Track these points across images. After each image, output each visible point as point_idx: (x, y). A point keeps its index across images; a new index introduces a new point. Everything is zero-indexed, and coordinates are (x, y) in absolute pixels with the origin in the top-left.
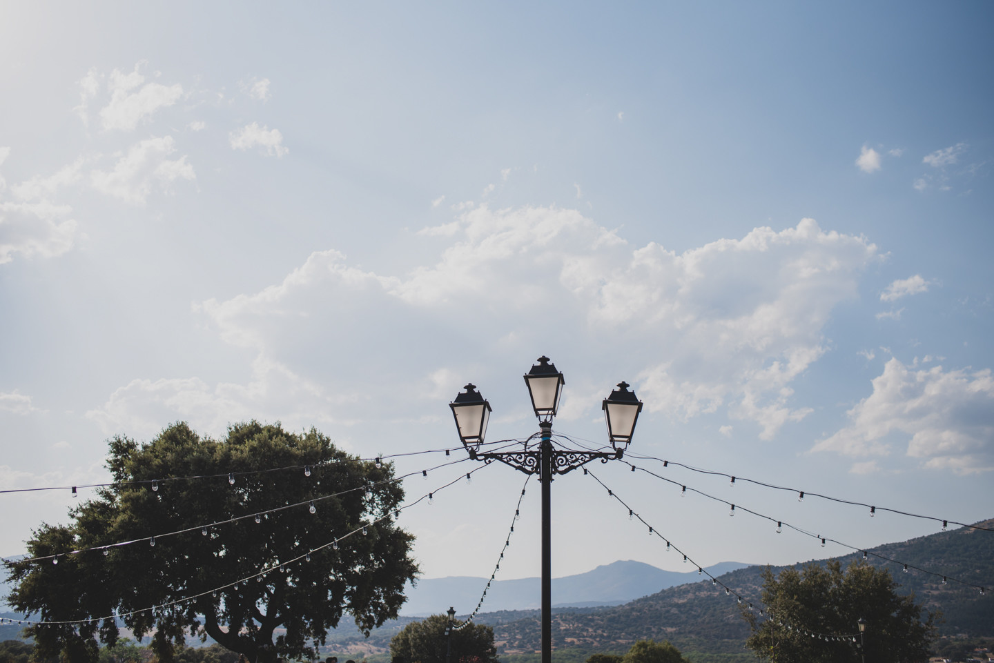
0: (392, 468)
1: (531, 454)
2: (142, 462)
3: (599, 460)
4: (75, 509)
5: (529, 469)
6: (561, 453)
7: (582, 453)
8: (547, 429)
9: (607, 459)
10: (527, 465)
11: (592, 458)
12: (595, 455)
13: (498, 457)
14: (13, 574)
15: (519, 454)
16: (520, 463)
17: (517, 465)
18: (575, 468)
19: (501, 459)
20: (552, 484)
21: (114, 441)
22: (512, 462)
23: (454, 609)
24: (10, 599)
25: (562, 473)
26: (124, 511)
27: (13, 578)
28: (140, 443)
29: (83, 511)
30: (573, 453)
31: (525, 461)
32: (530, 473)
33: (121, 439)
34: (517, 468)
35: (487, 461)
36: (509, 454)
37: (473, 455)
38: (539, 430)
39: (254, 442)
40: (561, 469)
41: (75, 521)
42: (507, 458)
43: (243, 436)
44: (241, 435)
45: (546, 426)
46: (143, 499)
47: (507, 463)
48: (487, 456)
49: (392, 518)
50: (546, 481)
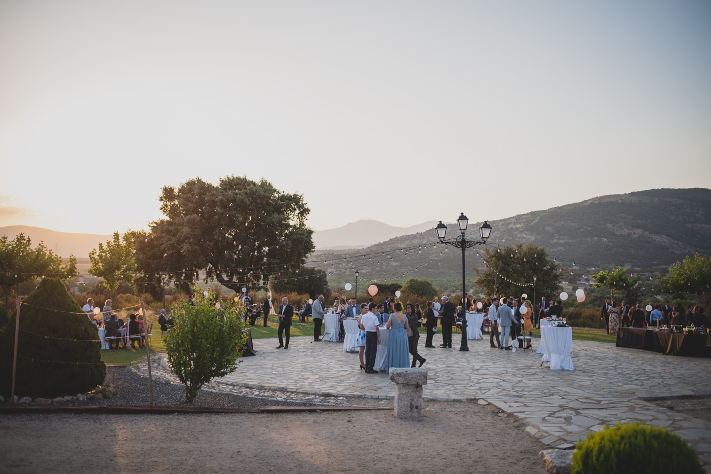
0: (302, 197)
1: (459, 242)
3: (478, 244)
4: (150, 222)
6: (467, 242)
7: (474, 242)
9: (481, 243)
10: (458, 245)
12: (477, 243)
13: (449, 243)
15: (455, 242)
16: (456, 245)
18: (472, 246)
20: (465, 251)
22: (454, 245)
25: (468, 248)
28: (176, 188)
30: (471, 242)
32: (459, 248)
36: (453, 242)
38: (461, 234)
40: (468, 246)
41: (150, 228)
45: (463, 233)
47: (452, 245)
48: (446, 243)
49: (305, 223)
50: (463, 250)
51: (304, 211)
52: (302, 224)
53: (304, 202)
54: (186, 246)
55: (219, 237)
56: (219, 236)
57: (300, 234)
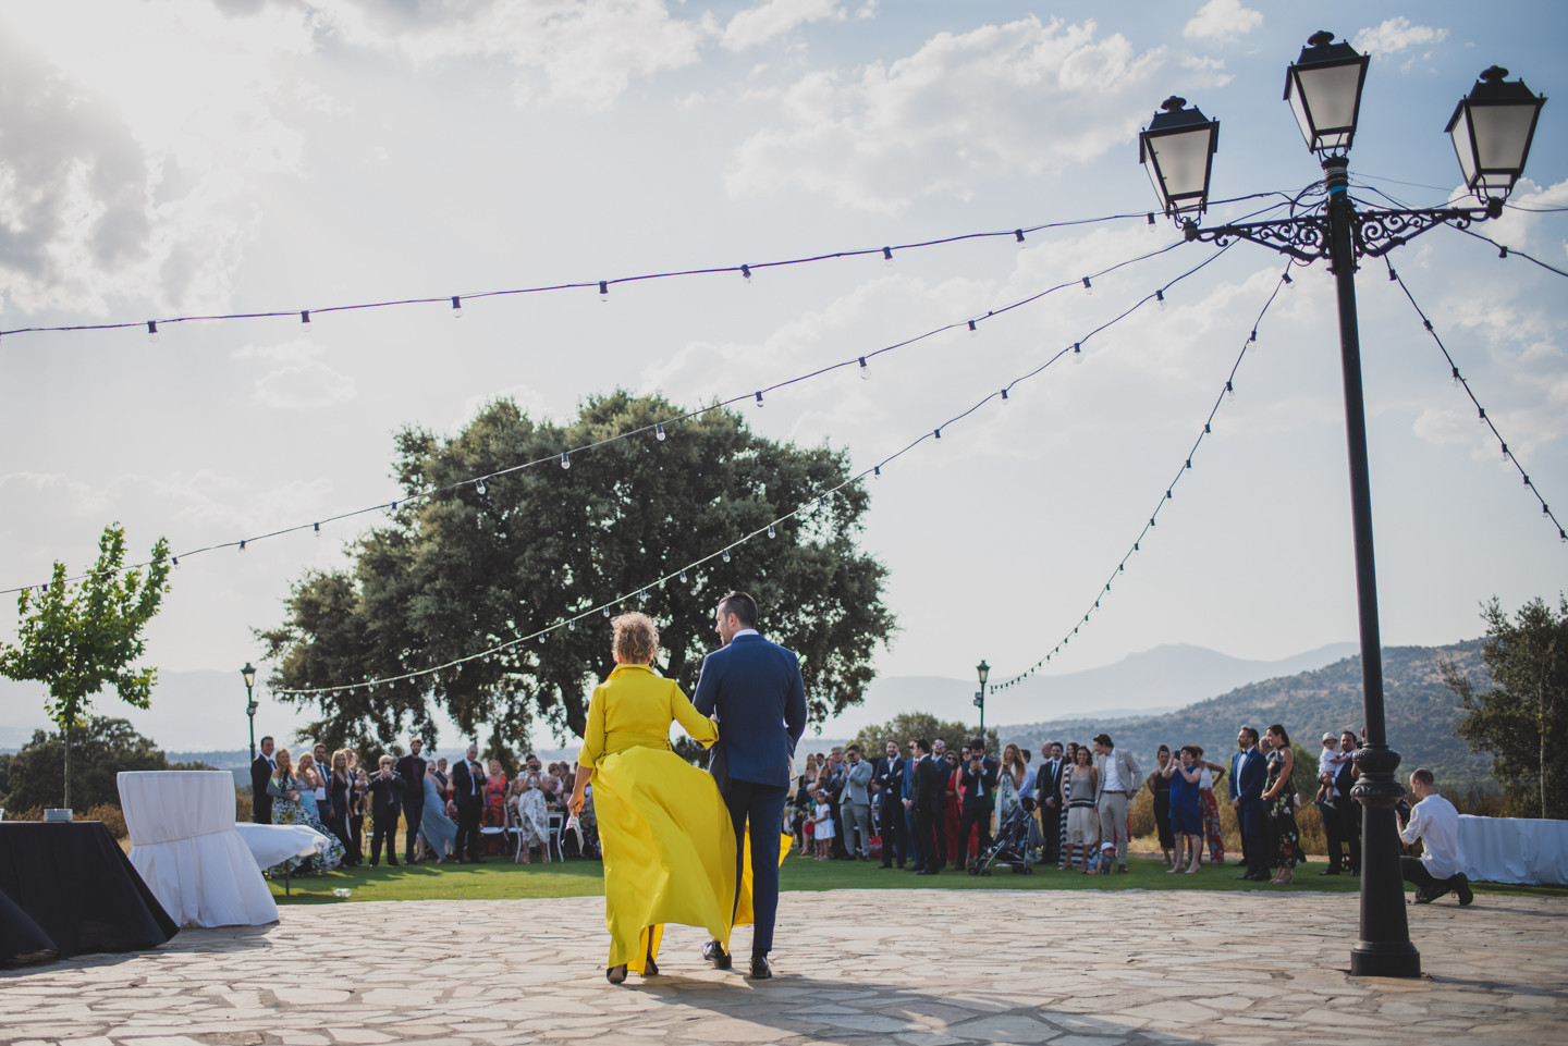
0: (845, 458)
1: (1310, 221)
2: (451, 461)
3: (1450, 224)
4: (351, 544)
5: (1311, 250)
6: (1370, 216)
7: (1416, 213)
8: (1338, 169)
9: (1469, 219)
10: (1301, 241)
11: (1435, 222)
12: (1441, 216)
13: (1242, 231)
14: (268, 650)
15: (1283, 223)
16: (1289, 240)
17: (1281, 244)
18: (1402, 241)
19: (1248, 236)
20: (1357, 277)
21: (404, 433)
22: (1272, 240)
23: (987, 664)
24: (269, 684)
25: (1376, 253)
26: (429, 538)
27: (270, 655)
28: (441, 435)
29: (365, 545)
30: (1396, 213)
31: (1297, 236)
32: (1310, 258)
33: (413, 430)
34: (1283, 250)
35: (1221, 241)
36: (1265, 225)
37: (1192, 232)
38: (1322, 175)
39: (627, 416)
40: (1373, 245)
41: (355, 562)
42: (1260, 232)
43: (605, 411)
44: (600, 414)
45: (1336, 168)
46: (459, 516)
47: (1261, 242)
48: (1219, 232)
49: (852, 539)
50: (1344, 272)
51: (853, 502)
52: (843, 543)
53: (853, 474)
54: (420, 605)
55: (534, 573)
56: (531, 570)
57: (814, 561)
